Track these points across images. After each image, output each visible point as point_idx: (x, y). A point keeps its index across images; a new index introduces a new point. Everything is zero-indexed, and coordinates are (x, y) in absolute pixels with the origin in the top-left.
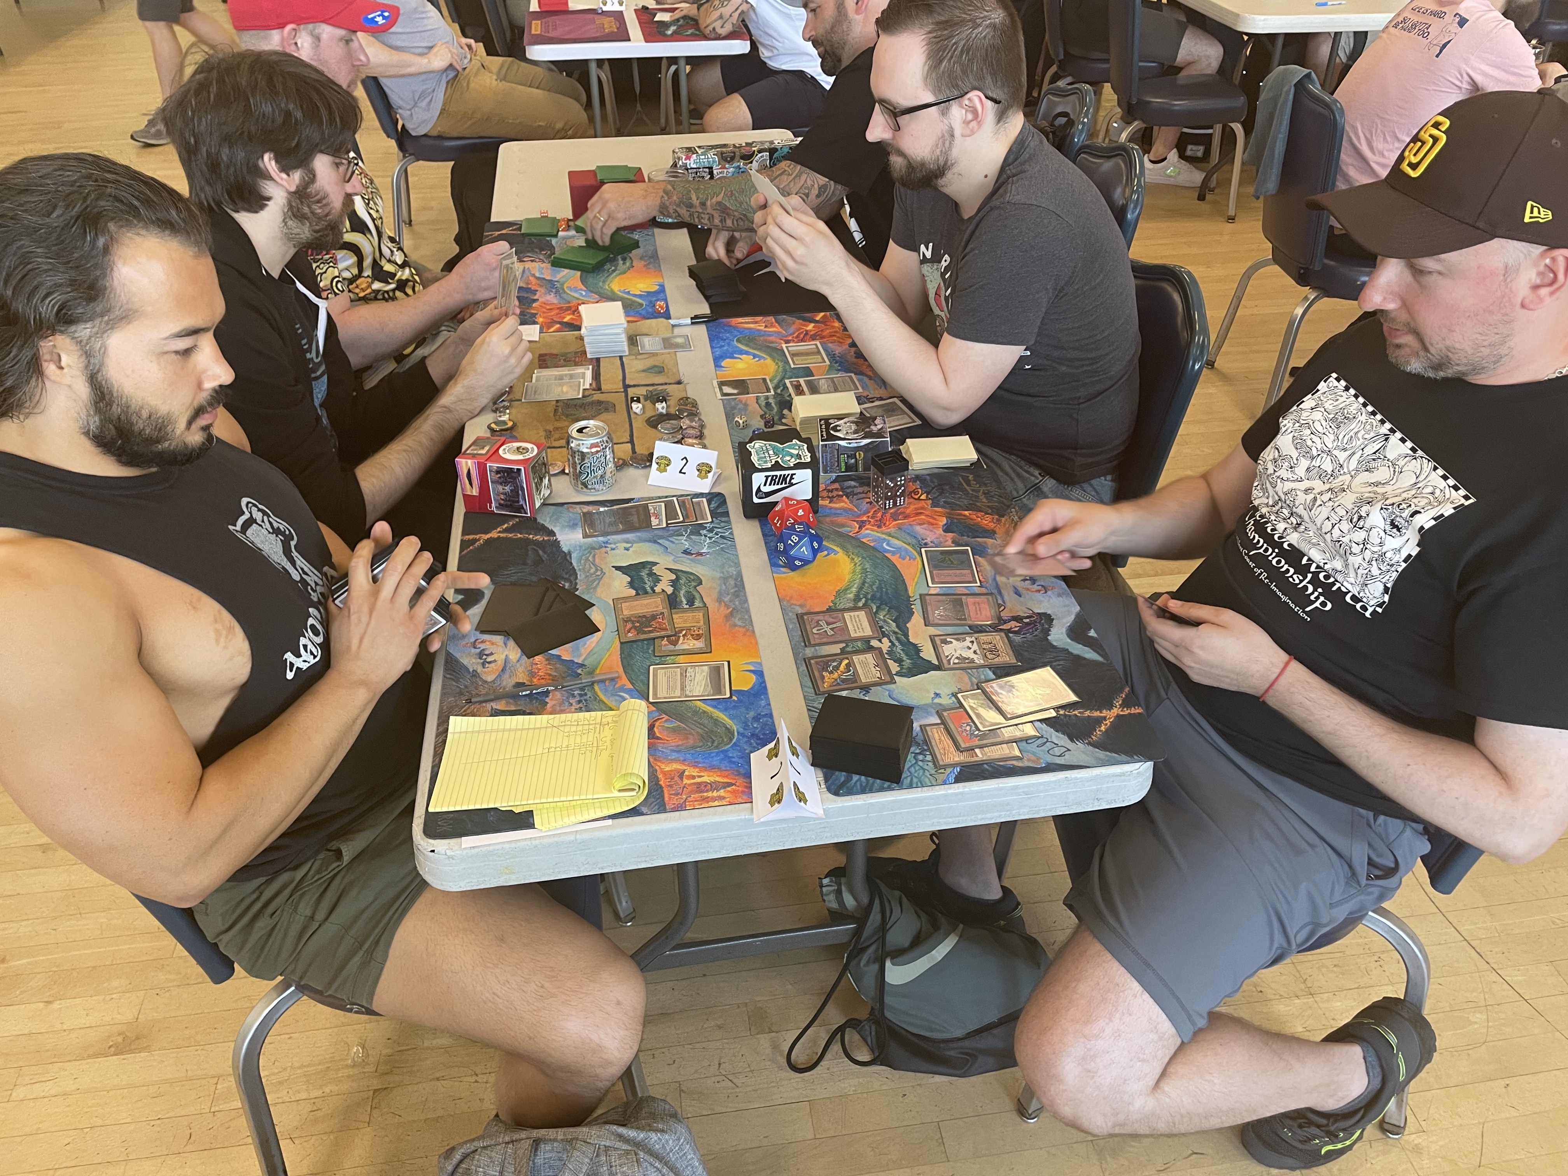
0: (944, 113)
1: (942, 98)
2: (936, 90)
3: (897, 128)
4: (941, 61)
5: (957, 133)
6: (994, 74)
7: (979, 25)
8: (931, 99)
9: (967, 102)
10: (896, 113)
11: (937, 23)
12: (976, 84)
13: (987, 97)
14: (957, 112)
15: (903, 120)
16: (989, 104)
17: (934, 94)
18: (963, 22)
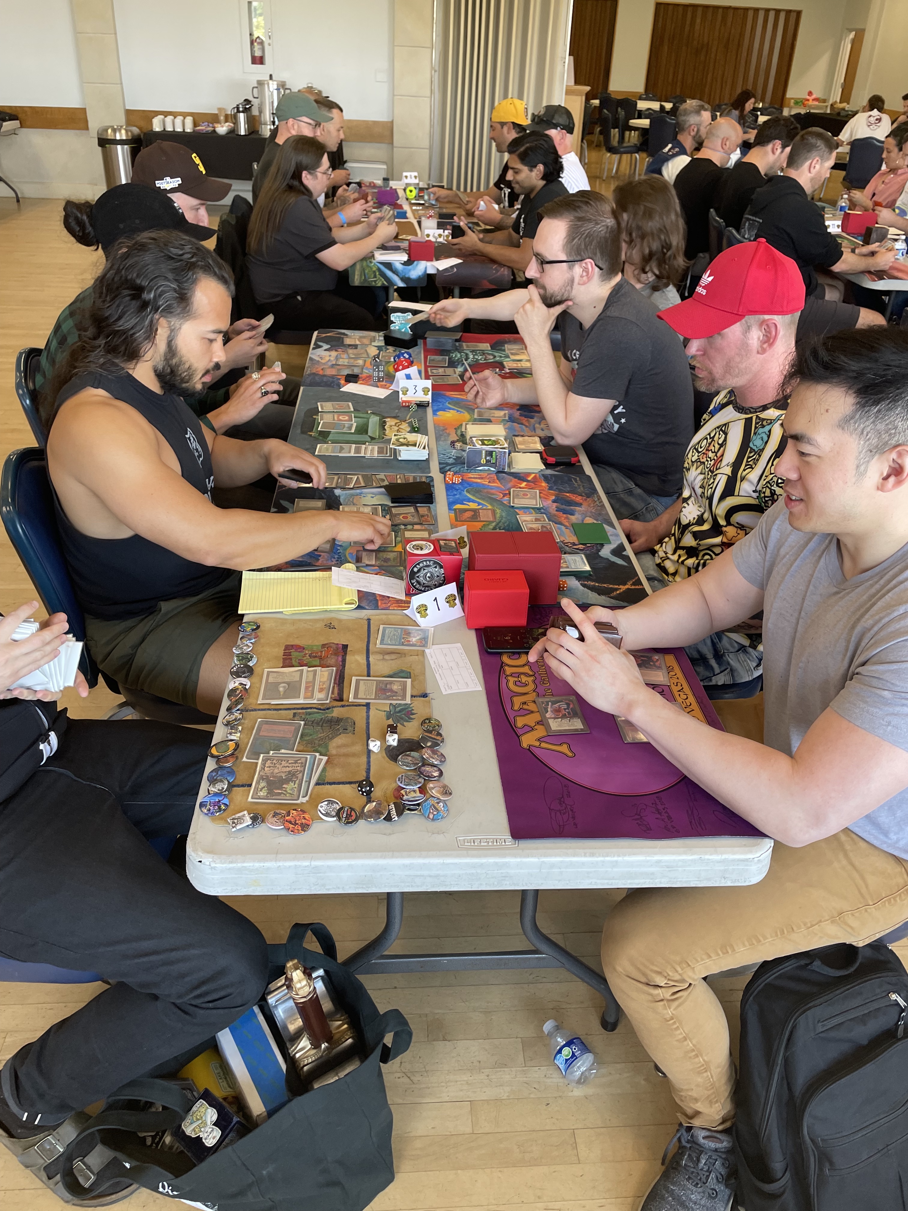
0: (571, 268)
1: (571, 259)
2: (569, 254)
3: (543, 271)
4: (573, 239)
5: (577, 280)
6: (602, 253)
7: (599, 224)
8: (564, 258)
9: (584, 265)
10: (543, 262)
11: (576, 217)
12: (590, 255)
13: (596, 265)
14: (578, 269)
15: (547, 267)
16: (597, 269)
17: (567, 257)
18: (590, 220)
